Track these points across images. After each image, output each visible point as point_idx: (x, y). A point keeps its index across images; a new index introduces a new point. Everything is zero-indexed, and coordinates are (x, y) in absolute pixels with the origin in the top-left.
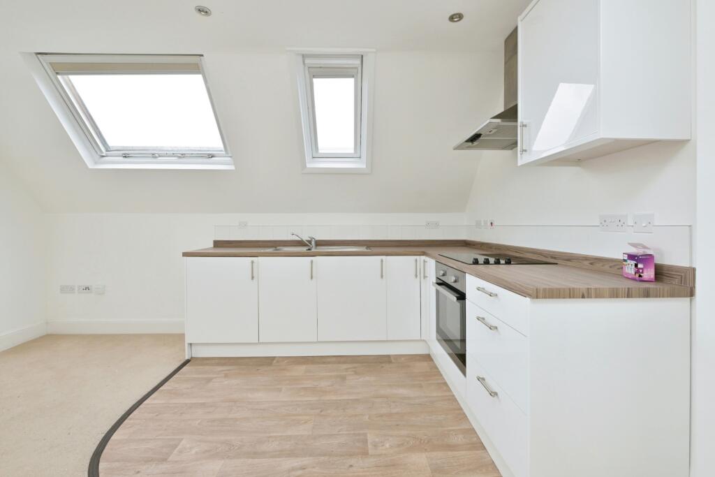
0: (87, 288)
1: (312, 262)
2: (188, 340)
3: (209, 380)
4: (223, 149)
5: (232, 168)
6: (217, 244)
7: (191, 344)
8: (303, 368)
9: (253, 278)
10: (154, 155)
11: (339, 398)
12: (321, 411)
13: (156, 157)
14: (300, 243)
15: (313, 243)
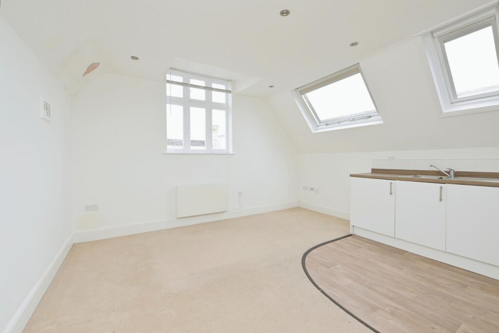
0: (312, 189)
1: (441, 188)
2: (352, 224)
3: (359, 247)
4: (376, 111)
5: (382, 122)
6: (374, 171)
7: (353, 226)
8: (429, 266)
9: (391, 194)
10: (339, 121)
11: (450, 294)
12: (428, 293)
13: (340, 123)
14: (439, 173)
15: (452, 173)
